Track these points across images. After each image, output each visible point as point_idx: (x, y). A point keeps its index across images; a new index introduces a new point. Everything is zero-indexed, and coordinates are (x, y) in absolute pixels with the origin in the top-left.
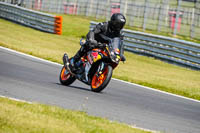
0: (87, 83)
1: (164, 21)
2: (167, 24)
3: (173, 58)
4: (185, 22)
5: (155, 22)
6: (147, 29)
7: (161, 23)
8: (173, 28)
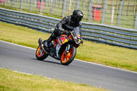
0: (57, 59)
1: (34, 4)
2: (35, 6)
3: (39, 27)
4: (47, 4)
5: (28, 5)
6: (23, 9)
7: (32, 5)
8: (40, 8)
